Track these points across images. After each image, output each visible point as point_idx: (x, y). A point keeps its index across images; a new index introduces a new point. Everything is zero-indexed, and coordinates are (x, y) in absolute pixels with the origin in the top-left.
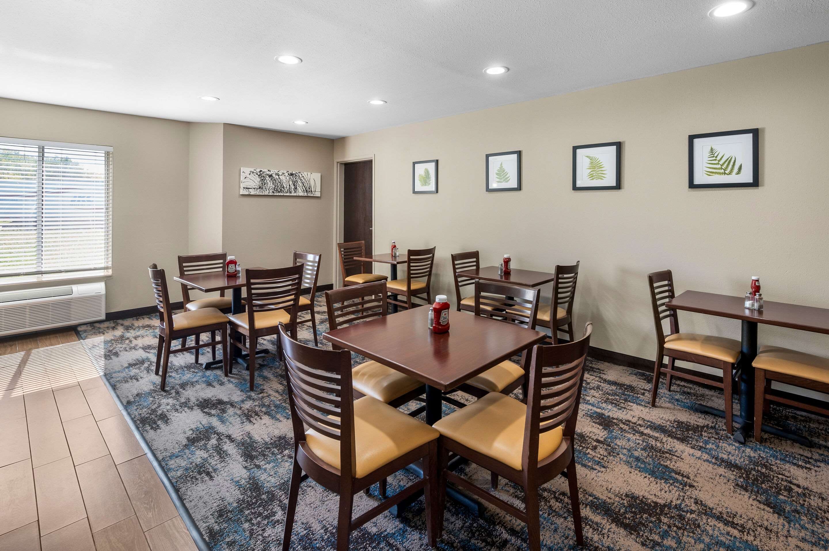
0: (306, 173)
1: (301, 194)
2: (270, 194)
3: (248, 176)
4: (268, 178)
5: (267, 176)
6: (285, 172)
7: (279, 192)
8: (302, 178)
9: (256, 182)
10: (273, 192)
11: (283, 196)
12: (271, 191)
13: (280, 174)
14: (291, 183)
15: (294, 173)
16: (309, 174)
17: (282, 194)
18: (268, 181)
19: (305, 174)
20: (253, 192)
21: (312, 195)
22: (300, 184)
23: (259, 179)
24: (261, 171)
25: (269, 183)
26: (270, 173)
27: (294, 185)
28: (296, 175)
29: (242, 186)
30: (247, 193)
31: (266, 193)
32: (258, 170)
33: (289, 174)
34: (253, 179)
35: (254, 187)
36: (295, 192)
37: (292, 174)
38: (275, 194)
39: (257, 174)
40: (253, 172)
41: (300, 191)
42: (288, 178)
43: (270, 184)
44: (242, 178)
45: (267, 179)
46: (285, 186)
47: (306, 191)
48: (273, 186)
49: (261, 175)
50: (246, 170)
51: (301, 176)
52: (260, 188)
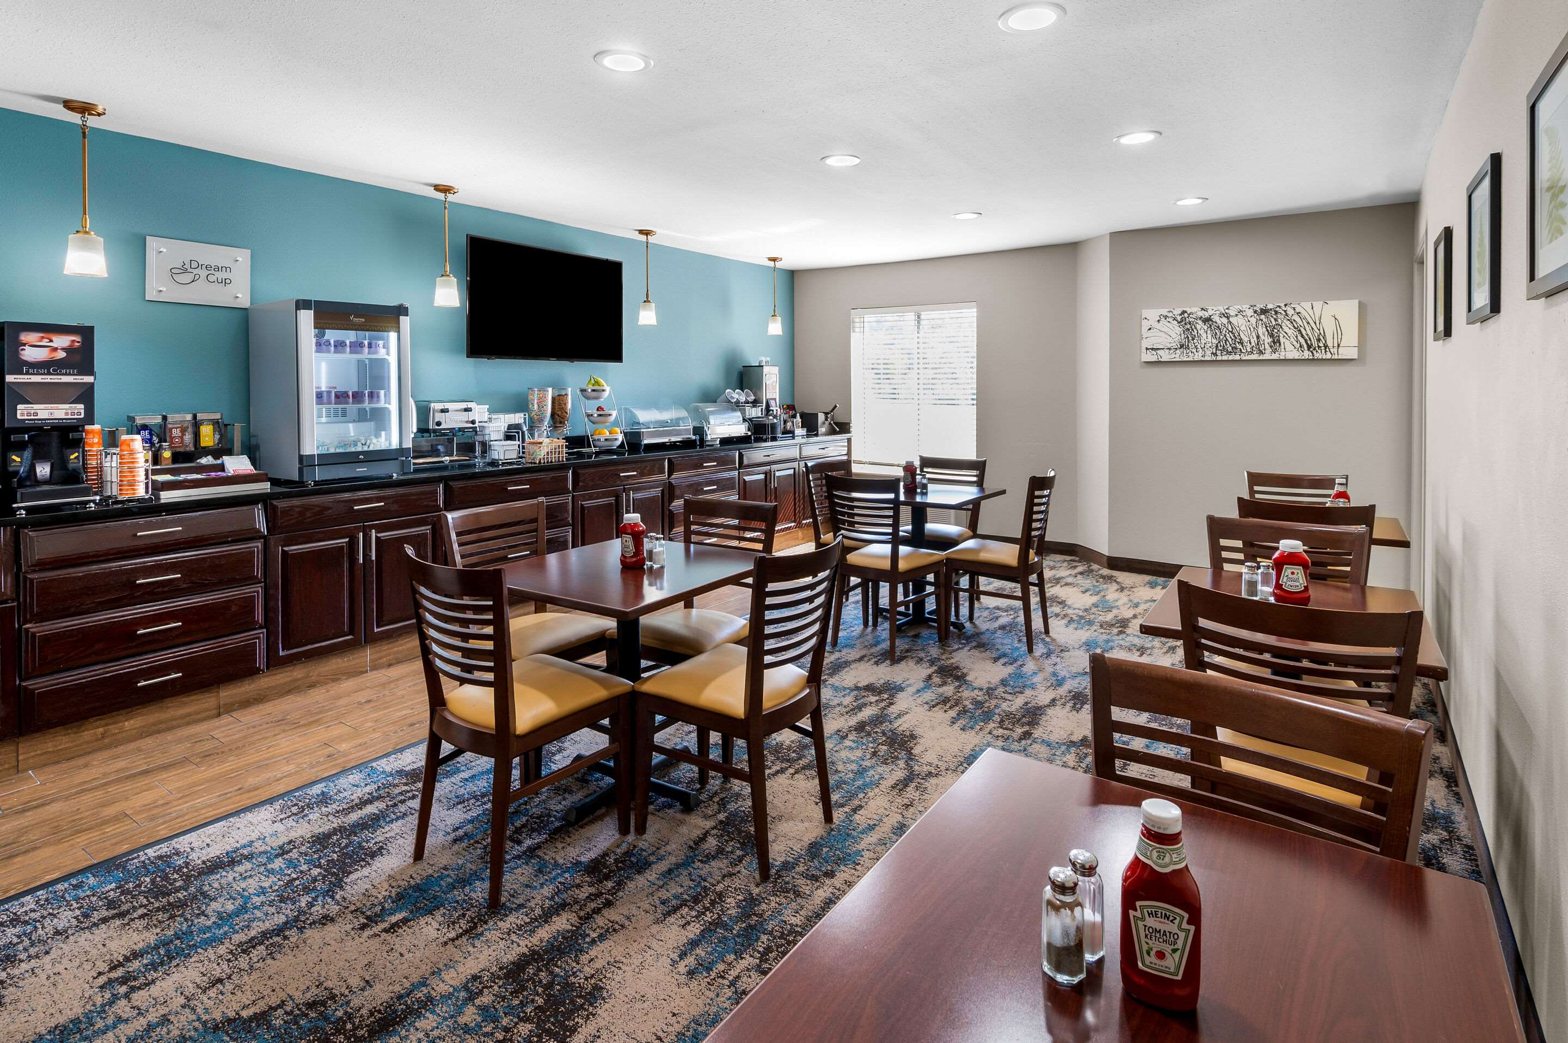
0: (1307, 305)
1: (1294, 354)
2: (1207, 358)
3: (1155, 325)
4: (1200, 325)
5: (1199, 322)
6: (1245, 307)
7: (1229, 353)
8: (1296, 318)
9: (1174, 335)
10: (1215, 354)
11: (1241, 360)
12: (1208, 353)
13: (1232, 312)
14: (1262, 330)
15: (1270, 306)
16: (1318, 305)
17: (1237, 357)
18: (1202, 332)
19: (1304, 307)
20: (1165, 356)
21: (1329, 356)
22: (1290, 332)
23: (1179, 330)
24: (1184, 312)
25: (1204, 335)
26: (1206, 315)
27: (1272, 336)
28: (1276, 313)
29: (1146, 344)
30: (1154, 359)
31: (1198, 356)
32: (1178, 311)
33: (1255, 312)
34: (1165, 329)
35: (1169, 346)
36: (1274, 351)
37: (1264, 311)
38: (1219, 358)
39: (1175, 319)
40: (1166, 317)
41: (1289, 346)
42: (1253, 320)
43: (1206, 338)
44: (1145, 329)
45: (1198, 327)
46: (1245, 339)
47: (1309, 347)
48: (1215, 341)
49: (1184, 320)
50: (1152, 314)
51: (1290, 312)
52: (1182, 346)
